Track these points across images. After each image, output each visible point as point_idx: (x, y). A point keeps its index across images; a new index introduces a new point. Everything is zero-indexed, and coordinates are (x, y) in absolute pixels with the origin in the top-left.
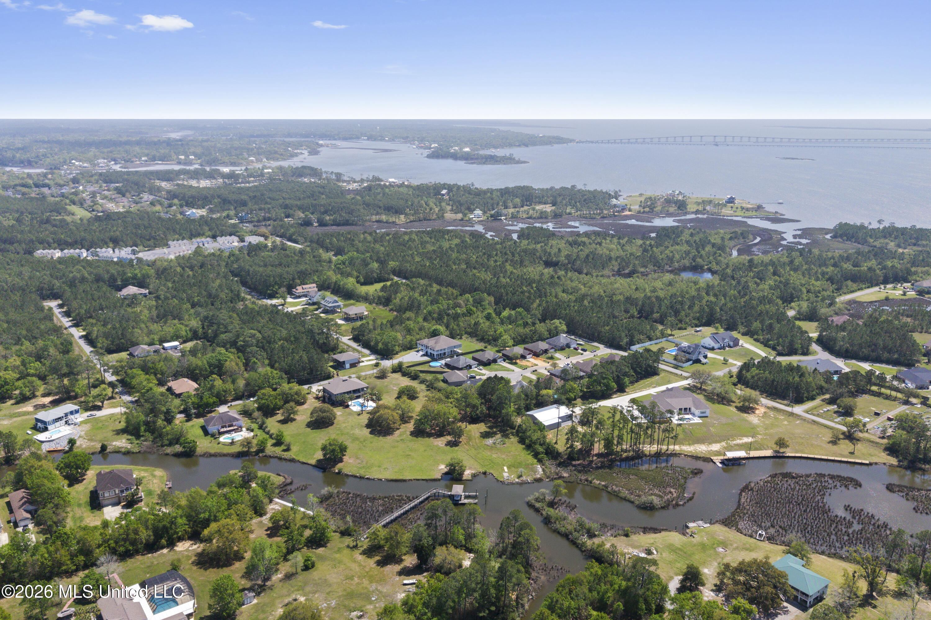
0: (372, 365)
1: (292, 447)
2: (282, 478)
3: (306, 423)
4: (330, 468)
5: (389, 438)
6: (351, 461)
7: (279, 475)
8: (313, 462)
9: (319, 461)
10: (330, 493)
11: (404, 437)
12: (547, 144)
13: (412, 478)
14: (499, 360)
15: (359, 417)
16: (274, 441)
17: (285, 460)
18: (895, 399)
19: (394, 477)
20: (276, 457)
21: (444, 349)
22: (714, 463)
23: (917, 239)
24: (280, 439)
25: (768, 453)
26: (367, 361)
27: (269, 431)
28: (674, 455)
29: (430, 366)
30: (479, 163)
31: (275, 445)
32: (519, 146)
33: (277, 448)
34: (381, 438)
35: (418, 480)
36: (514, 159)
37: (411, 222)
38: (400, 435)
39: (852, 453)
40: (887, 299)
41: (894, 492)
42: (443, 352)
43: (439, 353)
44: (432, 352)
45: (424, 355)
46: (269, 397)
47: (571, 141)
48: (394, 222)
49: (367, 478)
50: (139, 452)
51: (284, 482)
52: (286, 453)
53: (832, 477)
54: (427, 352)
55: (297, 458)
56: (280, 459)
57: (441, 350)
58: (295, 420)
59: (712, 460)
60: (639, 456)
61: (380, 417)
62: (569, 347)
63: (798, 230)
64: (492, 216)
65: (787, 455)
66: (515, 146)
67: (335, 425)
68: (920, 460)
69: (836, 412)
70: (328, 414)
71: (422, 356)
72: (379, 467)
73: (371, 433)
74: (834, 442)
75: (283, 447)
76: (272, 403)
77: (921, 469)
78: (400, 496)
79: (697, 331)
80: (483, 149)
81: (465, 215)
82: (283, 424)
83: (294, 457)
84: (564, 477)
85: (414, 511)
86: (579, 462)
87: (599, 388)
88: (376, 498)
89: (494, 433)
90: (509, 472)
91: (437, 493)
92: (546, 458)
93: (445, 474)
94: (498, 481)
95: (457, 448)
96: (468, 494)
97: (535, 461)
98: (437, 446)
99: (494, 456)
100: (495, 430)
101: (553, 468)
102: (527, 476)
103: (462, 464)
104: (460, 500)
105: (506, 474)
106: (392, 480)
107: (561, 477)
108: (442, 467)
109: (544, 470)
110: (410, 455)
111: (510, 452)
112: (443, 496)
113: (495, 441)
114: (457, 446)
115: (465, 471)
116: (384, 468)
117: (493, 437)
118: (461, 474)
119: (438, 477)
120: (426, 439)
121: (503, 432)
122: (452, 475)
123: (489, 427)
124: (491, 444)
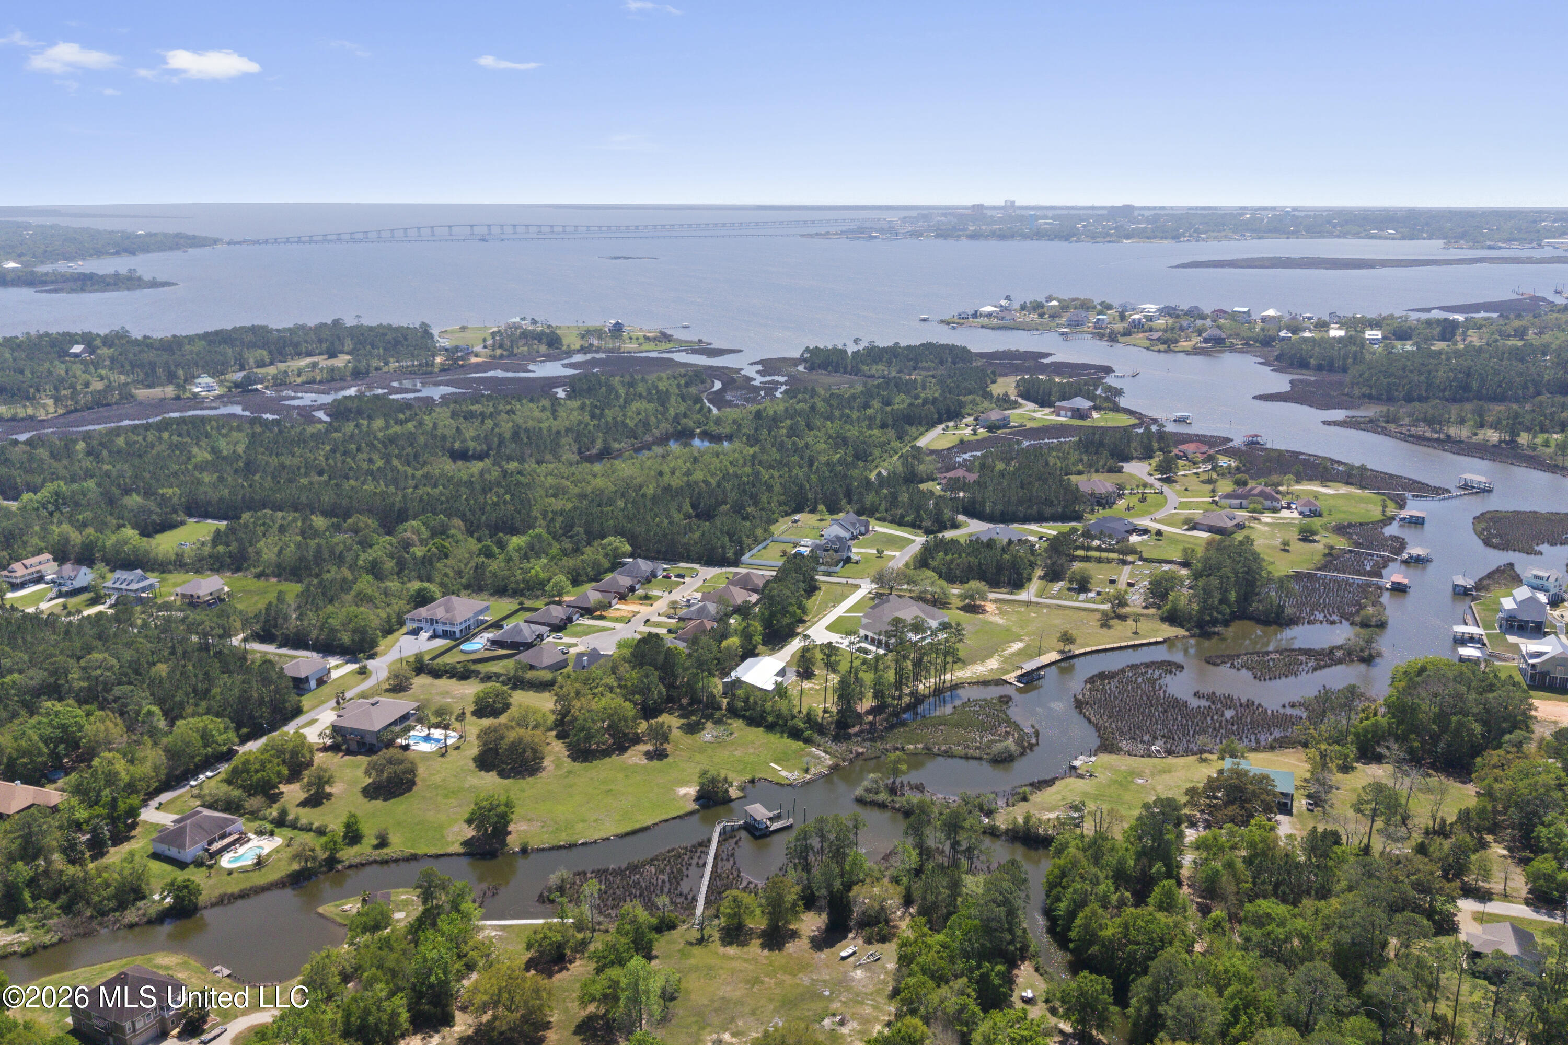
0: (352, 673)
1: (389, 837)
3: (359, 794)
4: (500, 849)
5: (543, 775)
6: (526, 828)
8: (457, 848)
9: (467, 843)
10: (561, 881)
11: (566, 766)
12: (171, 249)
13: (657, 820)
14: (575, 618)
15: (449, 759)
17: (393, 860)
18: (1109, 561)
19: (629, 828)
20: (373, 862)
21: (470, 619)
22: (1011, 684)
23: (917, 361)
24: (358, 830)
25: (1054, 656)
26: (334, 669)
28: (955, 687)
29: (462, 651)
30: (72, 291)
32: (117, 253)
33: (358, 847)
34: (530, 779)
35: (667, 820)
36: (139, 279)
37: (70, 412)
38: (557, 766)
39: (1136, 633)
40: (962, 442)
41: (1219, 665)
42: (468, 624)
43: (464, 626)
44: (448, 627)
45: (431, 637)
46: (262, 764)
47: (216, 241)
48: (31, 418)
49: (582, 844)
50: (60, 940)
52: (383, 851)
53: (1147, 665)
54: (435, 632)
55: (418, 852)
56: (382, 862)
57: (466, 621)
58: (332, 793)
59: (1006, 682)
60: (919, 700)
62: (655, 576)
63: (755, 363)
64: (237, 385)
65: (1077, 652)
66: (108, 253)
67: (420, 783)
68: (1208, 622)
69: (1069, 589)
70: (408, 765)
71: (429, 639)
72: (583, 821)
73: (502, 777)
74: (1105, 625)
75: (369, 842)
76: (275, 773)
77: (1215, 633)
78: (673, 850)
79: (796, 521)
80: (42, 263)
81: (181, 387)
82: (316, 806)
83: (408, 852)
84: (862, 754)
85: (720, 864)
86: (856, 729)
87: (786, 621)
88: (636, 867)
89: (698, 723)
90: (784, 768)
91: (724, 828)
92: (816, 735)
93: (697, 799)
94: (782, 785)
95: (670, 759)
96: (771, 815)
97: (801, 743)
98: (636, 764)
99: (738, 754)
100: (694, 718)
101: (834, 747)
102: (815, 766)
103: (723, 776)
104: (767, 827)
105: (784, 773)
106: (628, 834)
107: (858, 755)
108: (682, 791)
109: (825, 752)
110: (610, 790)
111: (752, 742)
112: (733, 830)
113: (715, 733)
114: (666, 756)
115: (731, 786)
116: (596, 821)
117: (703, 729)
118: (727, 791)
119: (694, 806)
120: (607, 760)
121: (710, 717)
122: (709, 799)
123: (681, 716)
124: (712, 739)
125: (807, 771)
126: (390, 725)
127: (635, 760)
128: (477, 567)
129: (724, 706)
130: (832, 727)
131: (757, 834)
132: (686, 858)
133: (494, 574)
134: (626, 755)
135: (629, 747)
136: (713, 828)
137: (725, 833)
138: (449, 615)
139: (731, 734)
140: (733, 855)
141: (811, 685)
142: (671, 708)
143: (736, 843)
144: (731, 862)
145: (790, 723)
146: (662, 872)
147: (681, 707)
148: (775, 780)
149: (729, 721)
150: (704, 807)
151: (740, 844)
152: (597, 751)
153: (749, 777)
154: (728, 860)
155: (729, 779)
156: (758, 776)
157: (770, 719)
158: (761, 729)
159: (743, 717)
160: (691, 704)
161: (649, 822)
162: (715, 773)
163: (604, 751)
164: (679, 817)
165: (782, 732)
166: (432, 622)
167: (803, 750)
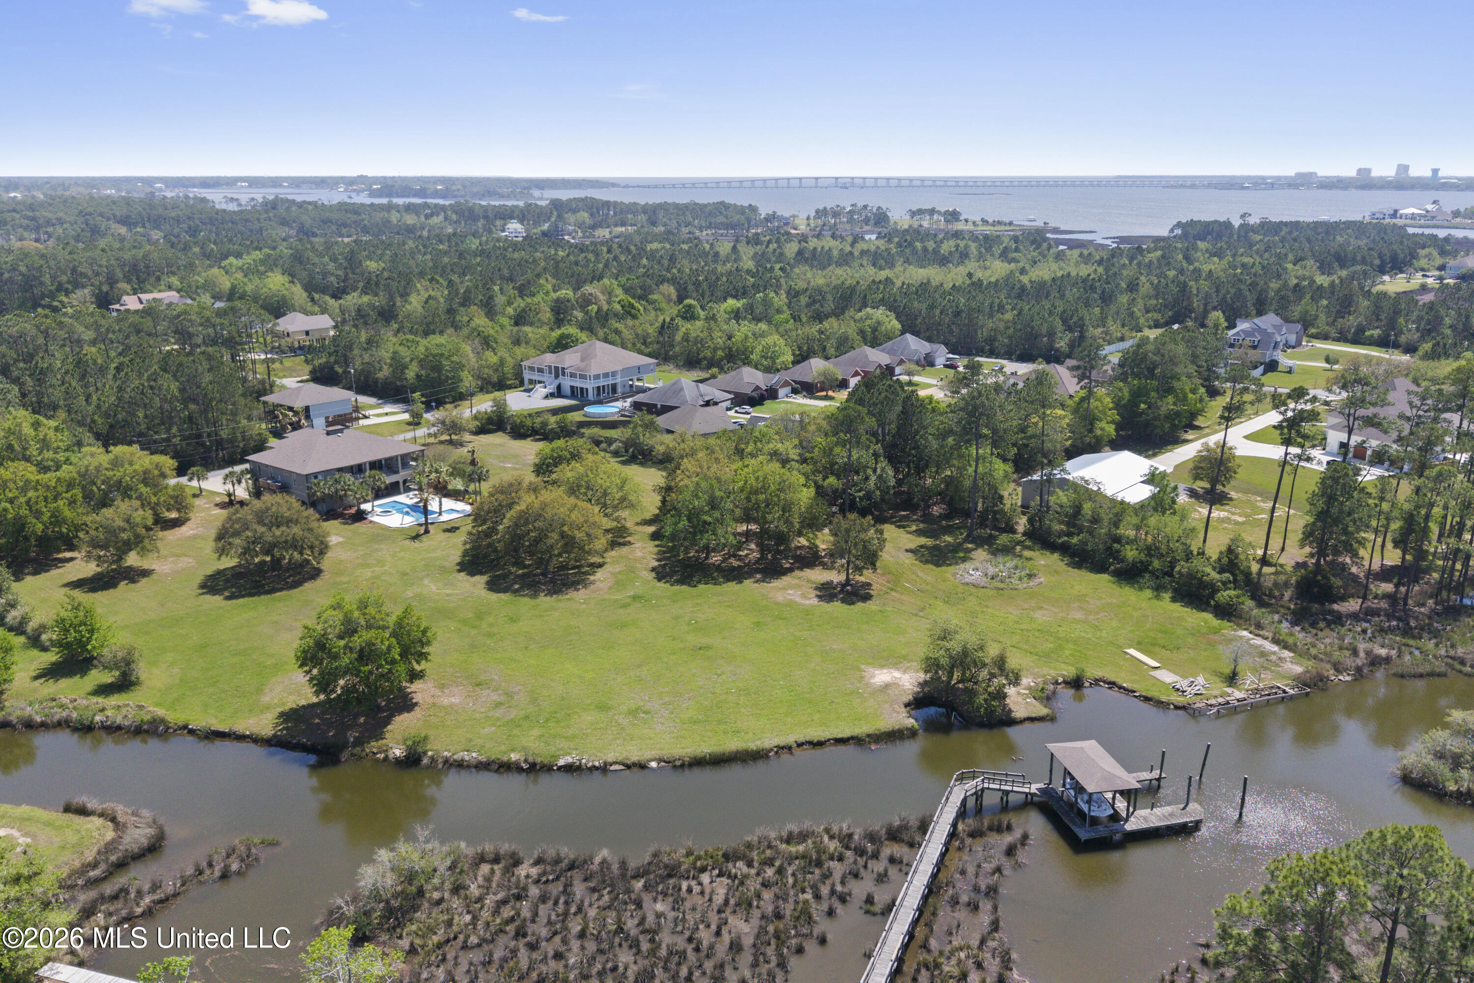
0: (399, 423)
1: (142, 670)
2: (96, 822)
3: (199, 578)
4: (359, 742)
5: (578, 596)
6: (453, 698)
7: (82, 811)
8: (264, 723)
9: (292, 716)
10: (410, 877)
11: (638, 587)
13: (792, 739)
14: (782, 392)
15: (417, 544)
16: (52, 657)
17: (112, 729)
19: (706, 748)
20: (63, 724)
21: (614, 374)
24: (82, 644)
26: (378, 415)
27: (24, 621)
31: (53, 672)
33: (65, 683)
34: (544, 600)
35: (820, 744)
38: (619, 584)
42: (610, 381)
43: (602, 382)
44: (578, 383)
45: (551, 395)
46: (24, 490)
49: (569, 769)
51: (109, 847)
52: (114, 700)
54: (559, 387)
55: (174, 717)
56: (85, 729)
57: (606, 375)
58: (145, 573)
61: (524, 518)
62: (931, 364)
64: (544, 234)
67: (325, 577)
70: (296, 530)
71: (546, 397)
72: (603, 707)
73: (494, 586)
75: (99, 676)
76: (38, 514)
78: (803, 837)
82: (93, 590)
83: (160, 712)
84: (1387, 660)
85: (945, 916)
86: (1353, 605)
87: (1168, 404)
88: (672, 871)
89: (956, 548)
90: (1166, 665)
91: (979, 795)
92: (1249, 603)
93: (917, 703)
94: (1160, 704)
95: (871, 606)
96: (1131, 781)
97: (1208, 616)
98: (790, 604)
99: (1041, 617)
100: (949, 539)
101: (1299, 636)
102: (1255, 670)
103: (993, 651)
104: (1115, 817)
105: (1167, 677)
106: (698, 762)
107: (1375, 662)
108: (882, 676)
109: (1276, 641)
110: (708, 648)
111: (1081, 598)
112: (1005, 807)
113: (991, 570)
114: (867, 598)
115: (1016, 680)
116: (634, 713)
117: (964, 560)
118: (1000, 696)
119: (906, 720)
120: (732, 586)
121: (986, 542)
122: (950, 707)
123: (919, 533)
124: (984, 581)
125: (1232, 679)
126: (340, 470)
127: (793, 595)
128: (663, 327)
129: (1021, 529)
130: (1288, 595)
131: (1083, 834)
132: (838, 869)
133: (686, 338)
134: (777, 583)
135: (791, 570)
136: (943, 790)
137: (979, 810)
138: (582, 365)
139: (1030, 576)
140: (992, 891)
141: (1223, 514)
142: (906, 518)
143: (1010, 851)
144: (985, 918)
145: (1182, 567)
146: (746, 905)
147: (927, 518)
148: (1142, 688)
149: (1027, 553)
150: (932, 727)
151: (1022, 856)
152: (718, 568)
153: (1069, 672)
154: (974, 907)
155: (1013, 662)
156: (1092, 672)
157: (1130, 554)
158: (1106, 577)
159: (1064, 550)
160: (948, 516)
161: (769, 741)
162: (972, 641)
163: (733, 569)
164: (856, 741)
165: (1158, 589)
166: (558, 372)
167: (1217, 631)
